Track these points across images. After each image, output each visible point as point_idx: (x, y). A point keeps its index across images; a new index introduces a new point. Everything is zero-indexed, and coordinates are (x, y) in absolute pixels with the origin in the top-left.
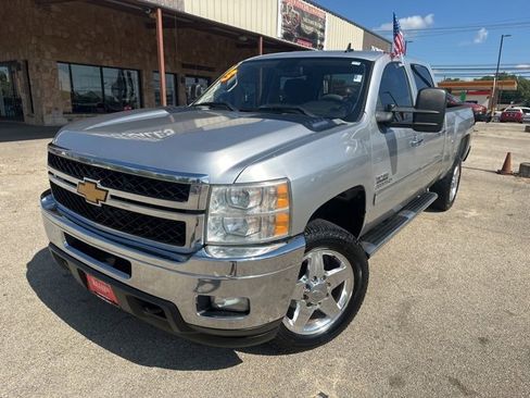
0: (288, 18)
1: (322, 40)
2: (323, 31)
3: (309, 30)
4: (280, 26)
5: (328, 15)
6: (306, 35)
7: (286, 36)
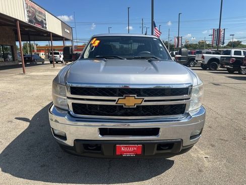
0: (29, 12)
1: (46, 24)
2: (45, 20)
3: (40, 19)
4: (26, 15)
5: (46, 13)
6: (39, 22)
7: (30, 21)
